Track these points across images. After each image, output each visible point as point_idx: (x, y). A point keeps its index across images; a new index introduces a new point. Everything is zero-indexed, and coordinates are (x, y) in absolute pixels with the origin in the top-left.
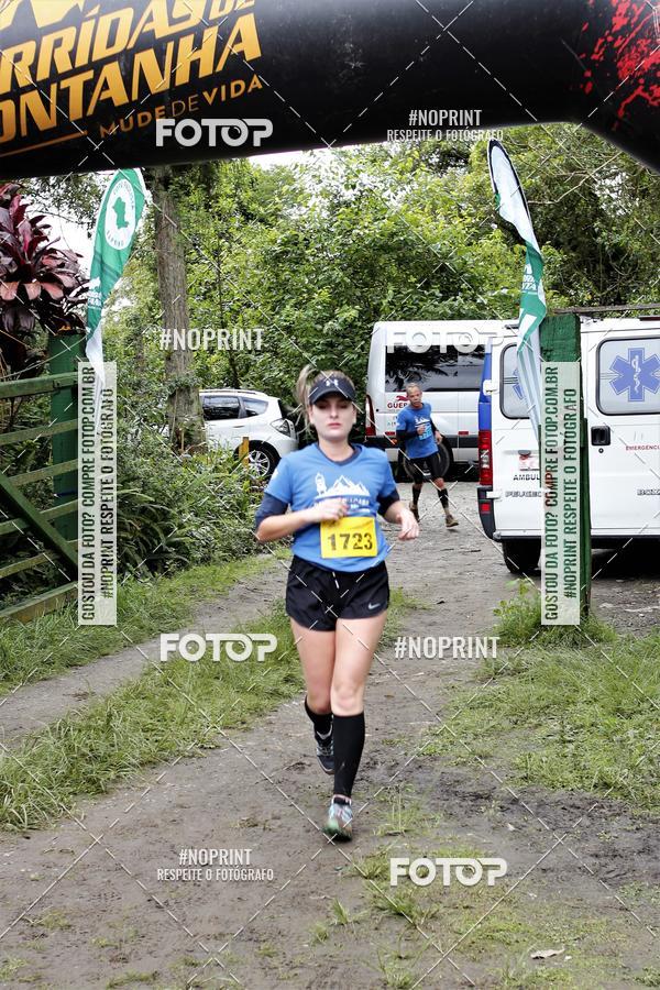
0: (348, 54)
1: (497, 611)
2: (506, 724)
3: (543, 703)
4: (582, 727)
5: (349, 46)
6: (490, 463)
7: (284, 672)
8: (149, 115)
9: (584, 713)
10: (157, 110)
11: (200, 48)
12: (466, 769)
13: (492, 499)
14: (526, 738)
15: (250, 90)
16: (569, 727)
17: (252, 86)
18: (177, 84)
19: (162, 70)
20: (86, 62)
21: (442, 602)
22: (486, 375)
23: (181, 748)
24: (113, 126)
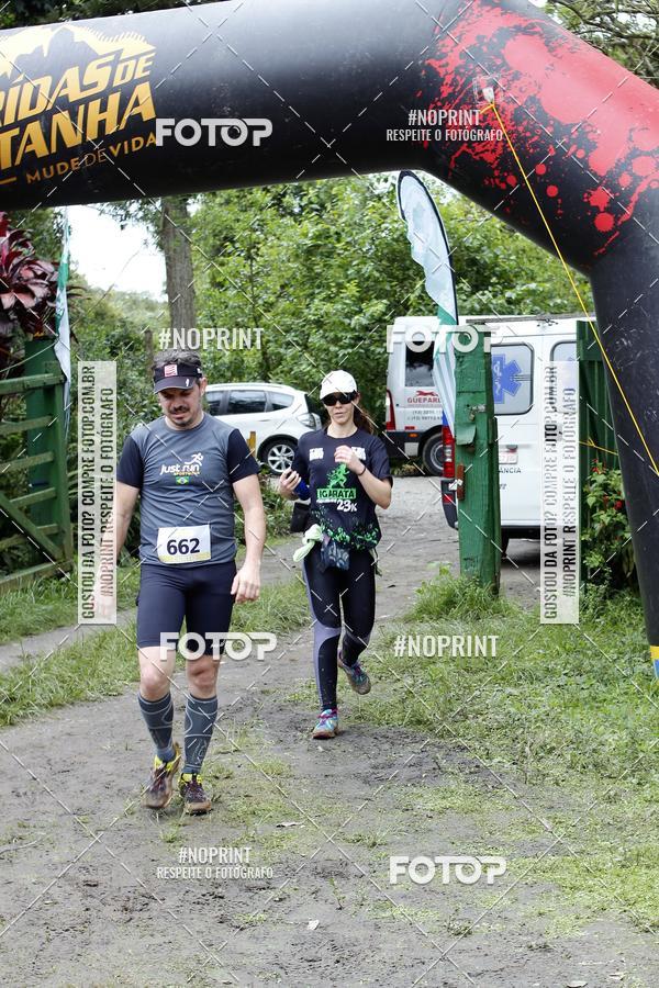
1: (419, 590)
8: (66, 165)
10: (72, 161)
11: (105, 110)
13: (454, 491)
15: (148, 145)
17: (149, 141)
18: (88, 139)
20: (13, 121)
24: (37, 174)
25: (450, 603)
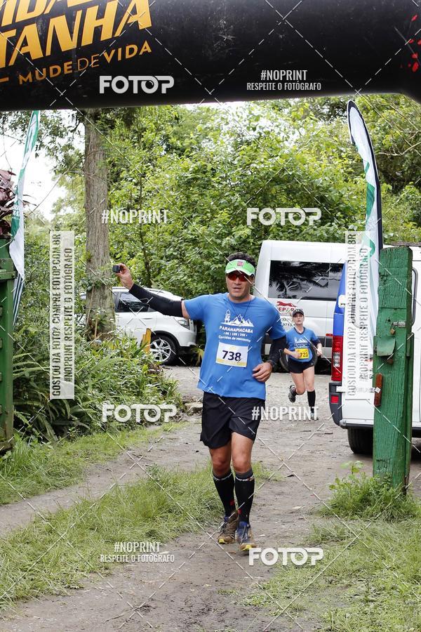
0: (221, 29)
1: (332, 487)
2: (322, 583)
3: (355, 567)
4: (384, 589)
5: (223, 22)
6: (341, 363)
7: (147, 528)
8: (59, 68)
9: (387, 578)
10: (66, 64)
11: (102, 17)
12: (282, 619)
13: (341, 393)
14: (337, 595)
15: (141, 53)
16: (373, 588)
17: (143, 50)
18: (83, 44)
19: (71, 33)
20: (10, 22)
21: (292, 476)
22: (341, 291)
23: (51, 587)
24: (30, 76)
25: (365, 500)
